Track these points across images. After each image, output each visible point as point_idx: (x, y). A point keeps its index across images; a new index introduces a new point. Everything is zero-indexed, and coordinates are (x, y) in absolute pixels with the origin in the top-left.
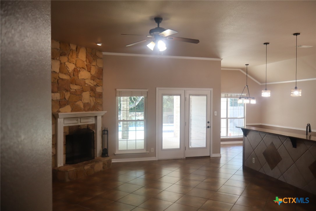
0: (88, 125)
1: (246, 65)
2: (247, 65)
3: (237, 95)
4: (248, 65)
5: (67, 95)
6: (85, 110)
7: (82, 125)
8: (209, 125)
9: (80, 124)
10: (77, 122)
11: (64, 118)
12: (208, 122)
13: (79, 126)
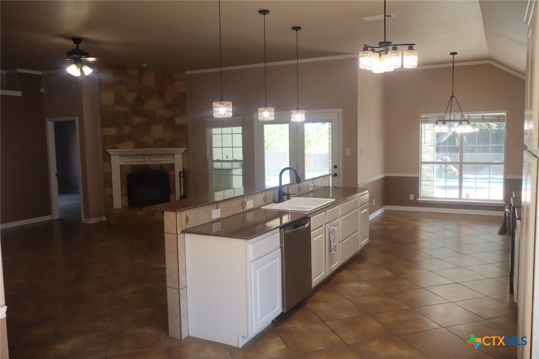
0: (161, 165)
1: (451, 54)
2: (454, 54)
3: (483, 116)
4: (456, 53)
5: (127, 130)
6: (155, 147)
7: (151, 164)
8: (336, 171)
9: (148, 163)
10: (144, 160)
11: (120, 155)
12: (335, 167)
13: (147, 165)
